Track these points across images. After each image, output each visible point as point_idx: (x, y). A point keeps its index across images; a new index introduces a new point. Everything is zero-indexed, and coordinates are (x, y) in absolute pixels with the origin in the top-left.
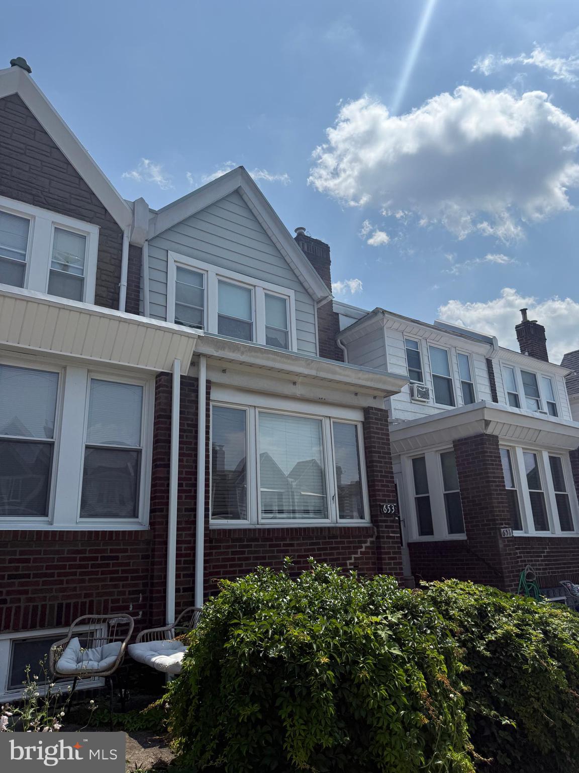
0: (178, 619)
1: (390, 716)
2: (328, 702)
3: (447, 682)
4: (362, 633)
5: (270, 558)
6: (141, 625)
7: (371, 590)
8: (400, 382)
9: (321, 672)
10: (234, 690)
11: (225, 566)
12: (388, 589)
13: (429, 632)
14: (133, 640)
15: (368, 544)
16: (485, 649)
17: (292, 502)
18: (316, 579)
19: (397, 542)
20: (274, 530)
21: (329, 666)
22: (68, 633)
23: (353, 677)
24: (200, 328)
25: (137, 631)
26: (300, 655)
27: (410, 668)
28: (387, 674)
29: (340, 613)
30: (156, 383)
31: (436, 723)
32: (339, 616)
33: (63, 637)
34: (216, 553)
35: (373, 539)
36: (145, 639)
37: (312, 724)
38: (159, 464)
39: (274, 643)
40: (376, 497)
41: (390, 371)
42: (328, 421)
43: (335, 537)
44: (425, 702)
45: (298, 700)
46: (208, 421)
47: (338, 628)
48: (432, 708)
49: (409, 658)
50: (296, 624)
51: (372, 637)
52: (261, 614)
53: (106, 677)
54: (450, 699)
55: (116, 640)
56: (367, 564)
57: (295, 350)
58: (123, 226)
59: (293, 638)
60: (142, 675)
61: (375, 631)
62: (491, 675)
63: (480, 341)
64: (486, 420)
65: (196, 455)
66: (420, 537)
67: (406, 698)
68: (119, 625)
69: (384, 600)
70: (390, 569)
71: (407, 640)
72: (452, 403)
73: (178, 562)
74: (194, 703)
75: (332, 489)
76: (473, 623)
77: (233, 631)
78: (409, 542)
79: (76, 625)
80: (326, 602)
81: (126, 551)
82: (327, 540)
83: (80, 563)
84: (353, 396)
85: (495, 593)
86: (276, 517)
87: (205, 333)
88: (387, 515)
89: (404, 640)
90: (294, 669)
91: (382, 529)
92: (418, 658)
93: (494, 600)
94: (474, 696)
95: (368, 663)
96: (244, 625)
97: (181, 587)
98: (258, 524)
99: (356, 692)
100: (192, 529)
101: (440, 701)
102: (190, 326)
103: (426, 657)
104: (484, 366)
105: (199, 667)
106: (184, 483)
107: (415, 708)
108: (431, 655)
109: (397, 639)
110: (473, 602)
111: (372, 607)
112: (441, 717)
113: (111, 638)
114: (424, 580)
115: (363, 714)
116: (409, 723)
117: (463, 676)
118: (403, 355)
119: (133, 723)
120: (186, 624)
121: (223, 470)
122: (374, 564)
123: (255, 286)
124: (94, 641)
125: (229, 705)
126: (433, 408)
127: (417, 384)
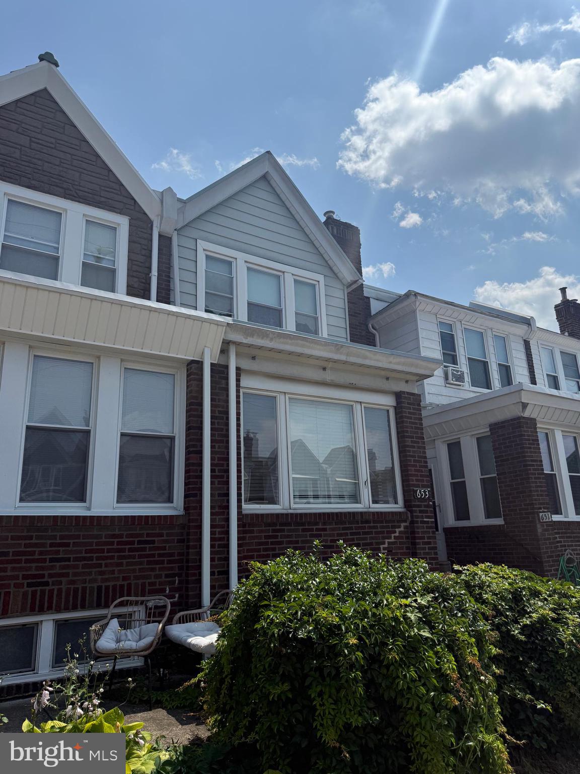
0: (213, 602)
1: (420, 698)
2: (357, 682)
3: (478, 665)
4: (391, 616)
5: (303, 542)
6: (178, 607)
7: (401, 573)
8: (433, 366)
9: (350, 653)
10: (265, 670)
11: (259, 550)
12: (419, 572)
13: (460, 614)
14: (170, 622)
15: (402, 529)
16: (519, 633)
17: (327, 487)
18: (345, 563)
19: (431, 528)
20: (306, 514)
21: (357, 647)
22: (108, 614)
23: (382, 658)
24: (230, 316)
25: (173, 613)
26: (329, 636)
27: (441, 650)
28: (416, 655)
29: (369, 595)
30: (187, 371)
31: (467, 704)
32: (367, 598)
33: (102, 618)
34: (249, 537)
35: (407, 524)
36: (182, 621)
37: (341, 704)
38: (192, 451)
39: (303, 624)
40: (409, 482)
41: (423, 354)
42: (359, 406)
43: (367, 522)
44: (455, 684)
45: (328, 679)
46: (238, 408)
47: (367, 611)
48: (462, 690)
49: (439, 640)
50: (325, 606)
51: (402, 619)
52: (290, 596)
53: (145, 657)
54: (481, 681)
55: (154, 622)
56: (400, 548)
57: (325, 335)
58: (152, 216)
59: (322, 620)
60: (179, 655)
61: (405, 614)
62: (526, 659)
63: (516, 322)
64: (523, 403)
65: (228, 442)
66: (457, 522)
67: (436, 680)
68: (156, 607)
69: (414, 583)
70: (424, 553)
71: (438, 623)
72: (488, 386)
73: (212, 546)
74: (226, 682)
75: (364, 473)
76: (507, 607)
77: (262, 612)
78: (445, 527)
79: (115, 606)
80: (356, 584)
81: (161, 535)
82: (360, 525)
83: (118, 547)
84: (385, 381)
85: (531, 577)
86: (310, 502)
87: (233, 320)
88: (421, 500)
89: (435, 623)
90: (323, 649)
91: (416, 514)
92: (448, 641)
93: (530, 584)
94: (509, 680)
95: (398, 645)
96: (274, 606)
97: (216, 571)
98: (290, 509)
99: (385, 673)
100: (226, 514)
101: (471, 683)
102: (220, 314)
103: (457, 640)
104: (522, 348)
105: (232, 648)
106: (217, 469)
107: (446, 690)
108: (462, 638)
109: (427, 621)
110: (507, 586)
111: (401, 589)
112: (472, 699)
113: (149, 619)
114: (458, 564)
115: (393, 694)
116: (439, 705)
117: (495, 659)
118: (437, 338)
119: (170, 700)
120: (221, 606)
121: (257, 456)
122: (408, 548)
123: (284, 272)
124: (132, 622)
125: (260, 684)
126: (468, 391)
127: (451, 367)
